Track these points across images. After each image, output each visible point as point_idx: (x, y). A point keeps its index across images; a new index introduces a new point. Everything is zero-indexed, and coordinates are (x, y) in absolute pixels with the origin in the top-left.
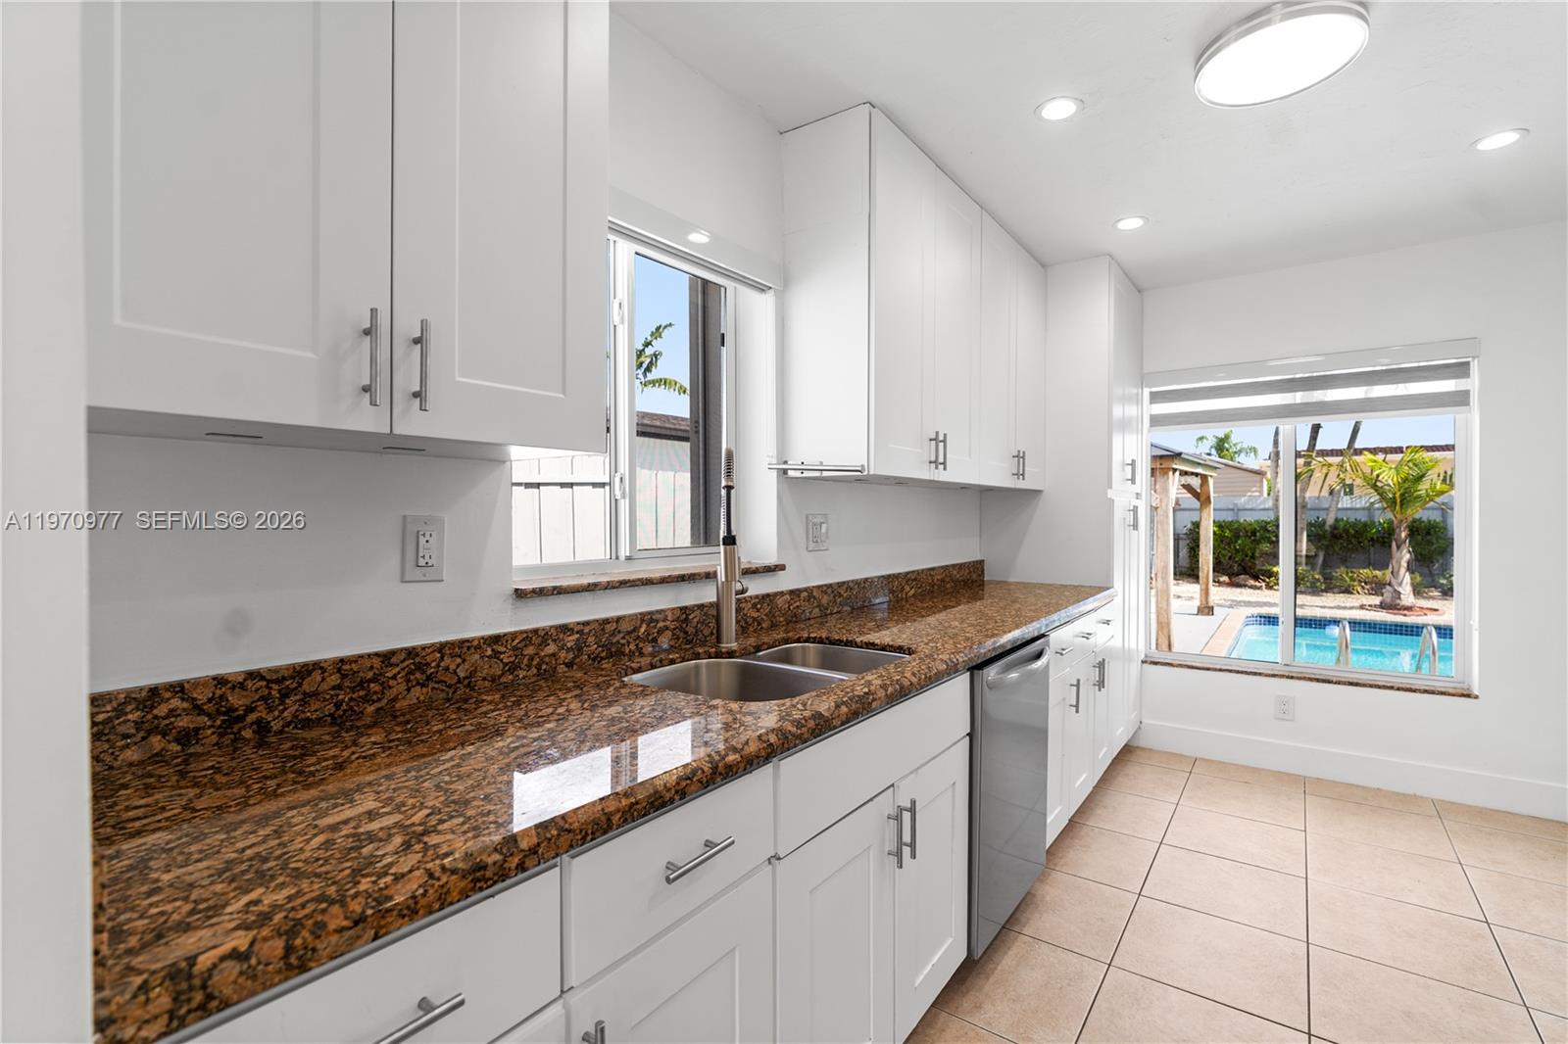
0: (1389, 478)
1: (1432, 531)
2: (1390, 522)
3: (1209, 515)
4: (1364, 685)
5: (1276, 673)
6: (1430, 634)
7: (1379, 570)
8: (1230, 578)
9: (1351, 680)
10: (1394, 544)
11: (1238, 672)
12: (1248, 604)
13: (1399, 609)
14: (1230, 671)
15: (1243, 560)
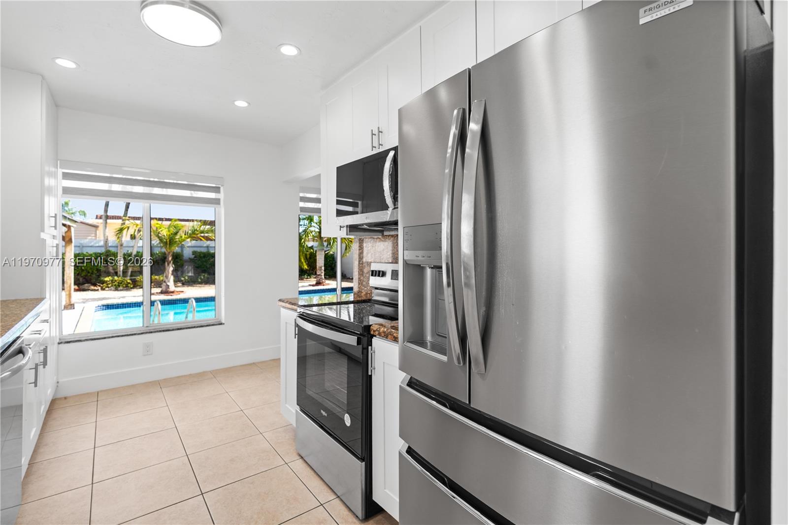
0: (165, 233)
1: (178, 257)
2: (165, 253)
3: (71, 250)
4: (184, 329)
5: (143, 332)
6: (192, 302)
7: (158, 276)
8: (78, 287)
9: (178, 328)
10: (166, 264)
11: (123, 336)
12: (94, 300)
13: (169, 293)
14: (118, 336)
15: (86, 276)
